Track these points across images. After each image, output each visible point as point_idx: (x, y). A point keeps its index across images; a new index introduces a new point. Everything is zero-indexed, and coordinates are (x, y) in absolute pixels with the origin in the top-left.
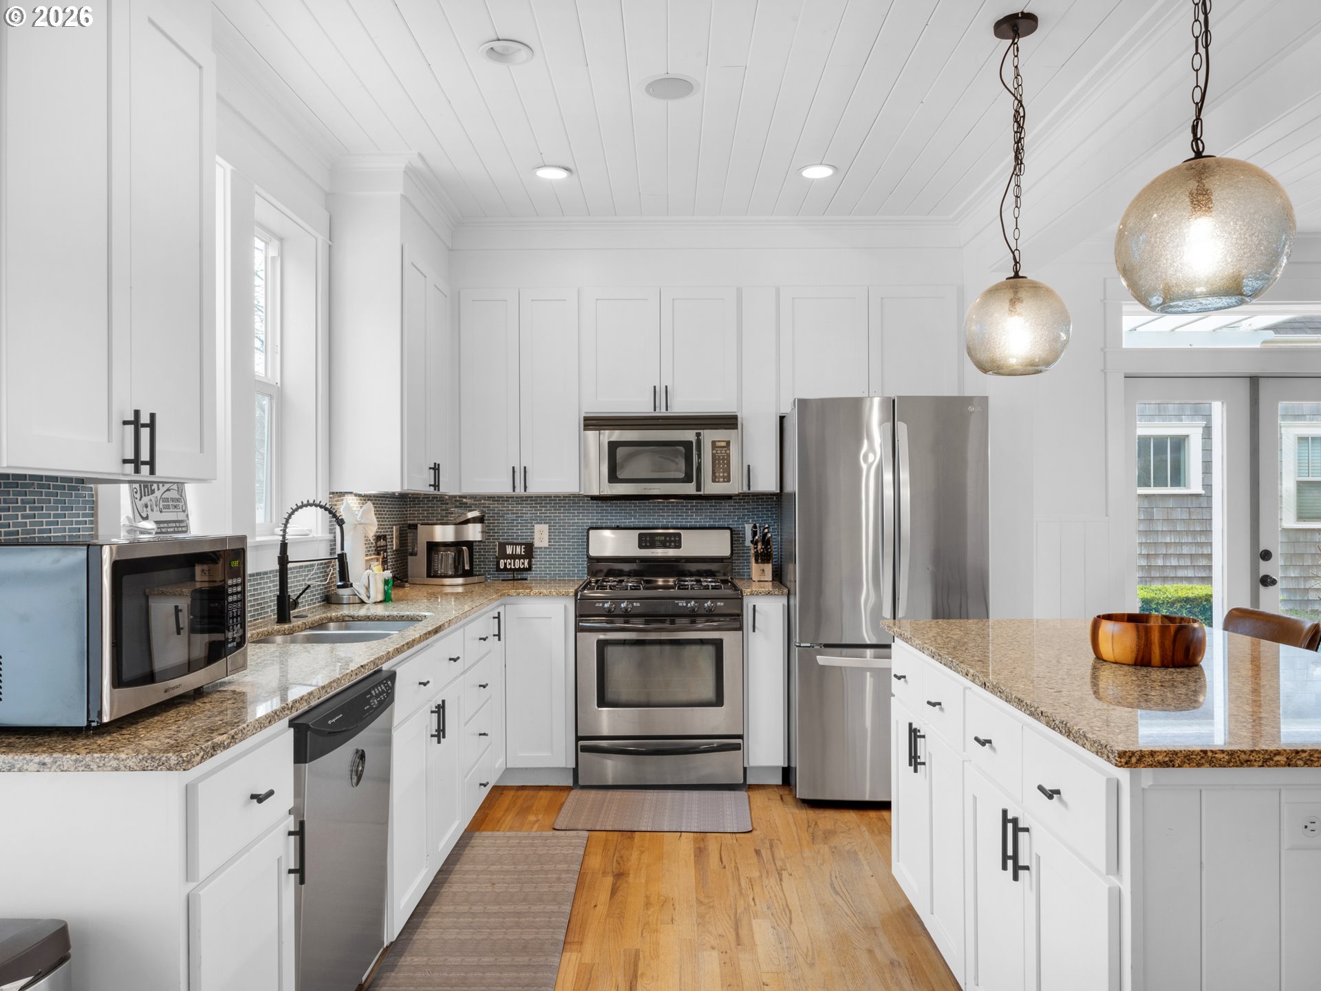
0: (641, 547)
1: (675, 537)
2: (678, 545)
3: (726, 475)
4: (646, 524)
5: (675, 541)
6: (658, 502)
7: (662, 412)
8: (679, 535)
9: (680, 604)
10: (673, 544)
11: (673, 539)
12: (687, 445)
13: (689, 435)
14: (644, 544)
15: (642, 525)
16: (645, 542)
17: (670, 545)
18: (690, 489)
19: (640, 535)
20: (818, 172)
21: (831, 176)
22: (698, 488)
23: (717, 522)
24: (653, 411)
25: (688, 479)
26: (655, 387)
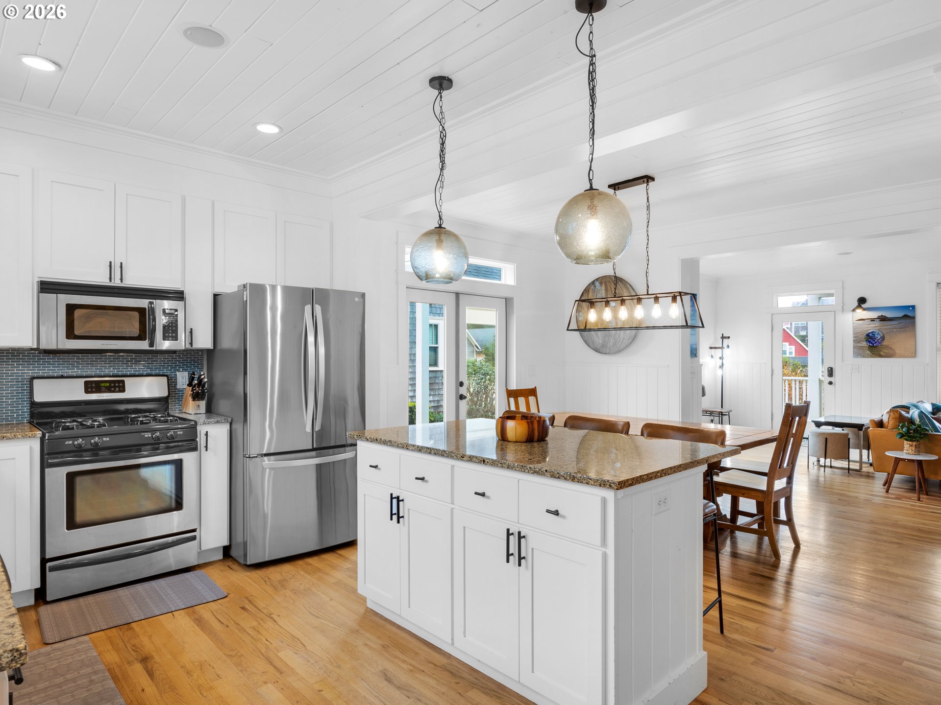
0: (87, 392)
1: (119, 384)
2: (122, 389)
3: (174, 335)
4: (89, 373)
5: (119, 387)
6: (109, 356)
7: (117, 282)
8: (123, 382)
9: (146, 436)
10: (117, 389)
11: (117, 385)
12: (141, 311)
13: (143, 303)
14: (90, 390)
15: (84, 374)
16: (90, 387)
17: (115, 389)
18: (144, 345)
19: (86, 383)
20: (268, 129)
21: (276, 133)
22: (151, 345)
23: (153, 371)
24: (108, 281)
25: (141, 337)
26: (111, 262)
